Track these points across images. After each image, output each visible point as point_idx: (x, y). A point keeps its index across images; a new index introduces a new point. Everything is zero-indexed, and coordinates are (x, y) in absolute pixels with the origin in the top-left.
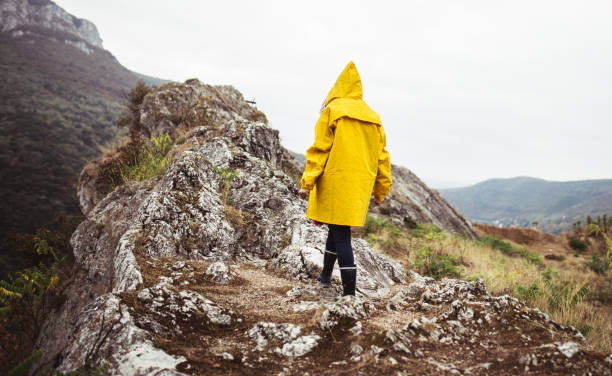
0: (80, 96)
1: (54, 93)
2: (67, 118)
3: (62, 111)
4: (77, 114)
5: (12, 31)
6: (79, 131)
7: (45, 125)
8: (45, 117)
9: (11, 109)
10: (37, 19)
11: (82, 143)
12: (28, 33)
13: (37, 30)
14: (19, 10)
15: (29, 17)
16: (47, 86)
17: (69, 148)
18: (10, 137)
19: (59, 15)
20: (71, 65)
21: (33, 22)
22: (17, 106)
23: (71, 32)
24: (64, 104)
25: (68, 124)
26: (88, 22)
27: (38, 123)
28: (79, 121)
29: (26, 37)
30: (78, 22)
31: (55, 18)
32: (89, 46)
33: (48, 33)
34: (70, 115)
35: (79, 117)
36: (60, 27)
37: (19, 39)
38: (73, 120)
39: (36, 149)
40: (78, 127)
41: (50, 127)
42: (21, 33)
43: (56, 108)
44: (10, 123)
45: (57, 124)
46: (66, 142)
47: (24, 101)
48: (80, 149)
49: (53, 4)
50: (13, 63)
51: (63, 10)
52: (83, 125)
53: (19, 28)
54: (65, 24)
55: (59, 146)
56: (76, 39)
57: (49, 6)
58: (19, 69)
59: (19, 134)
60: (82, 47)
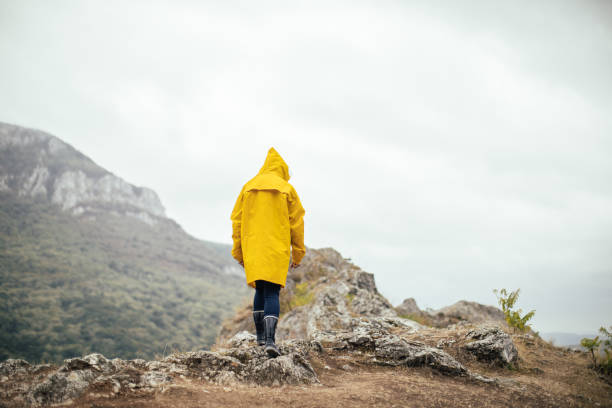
0: (147, 273)
1: (119, 271)
2: (135, 298)
3: (129, 291)
4: (145, 293)
5: (71, 209)
6: (151, 311)
7: (114, 308)
8: (113, 300)
9: (78, 294)
10: (96, 193)
11: (153, 326)
12: (89, 209)
13: (98, 205)
14: (77, 185)
15: (88, 191)
16: (112, 266)
17: (141, 333)
18: (80, 325)
19: (117, 185)
20: (135, 239)
21: (92, 197)
22: (84, 290)
23: (131, 202)
24: (131, 284)
25: (137, 306)
26: (148, 190)
27: (107, 307)
28: (149, 301)
29: (87, 214)
30: (138, 191)
31: (114, 190)
32: (152, 216)
33: (108, 207)
34: (140, 295)
35: (148, 296)
36: (121, 199)
37: (81, 217)
38: (142, 300)
39: (107, 336)
40: (149, 307)
41: (119, 311)
42: (81, 210)
43: (124, 289)
44: (79, 309)
45: (127, 306)
46: (138, 325)
47: (90, 284)
48: (152, 332)
49: (111, 174)
50: (76, 244)
51: (121, 180)
52: (154, 305)
53: (79, 204)
54: (125, 195)
55: (131, 330)
56: (137, 211)
57: (107, 177)
58: (82, 250)
59: (89, 321)
60: (144, 218)
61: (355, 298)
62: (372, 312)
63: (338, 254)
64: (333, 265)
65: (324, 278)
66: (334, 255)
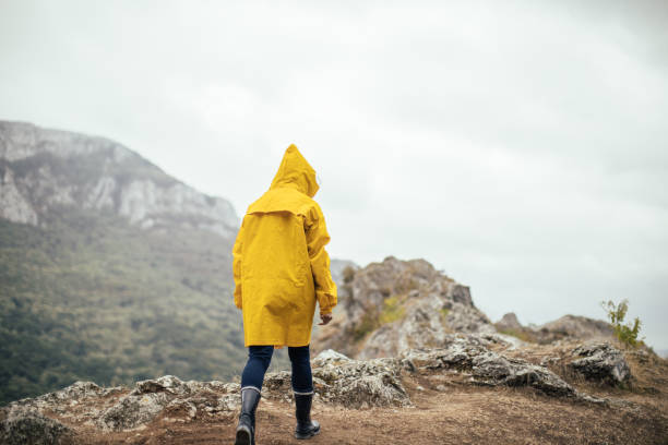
0: (223, 290)
1: (192, 288)
2: (211, 317)
3: (204, 310)
4: (221, 311)
5: (140, 222)
6: (227, 331)
7: (187, 328)
8: (187, 319)
9: (149, 314)
10: (167, 203)
11: (231, 347)
12: (159, 221)
13: (168, 216)
14: (146, 194)
15: (158, 202)
16: (185, 282)
17: (217, 354)
18: (152, 346)
19: (189, 195)
20: (209, 253)
21: (161, 209)
22: (156, 309)
23: (204, 213)
24: (206, 301)
25: (213, 325)
26: (222, 200)
27: (180, 327)
28: (226, 319)
29: (157, 227)
30: (211, 201)
31: (185, 201)
32: (227, 227)
33: (179, 219)
34: (215, 313)
35: (224, 315)
36: (192, 210)
37: (150, 230)
38: (219, 319)
39: (181, 359)
40: (226, 326)
41: (193, 331)
42: (150, 223)
43: (198, 306)
44: (150, 330)
45: (201, 326)
46: (213, 346)
47: (162, 302)
48: (230, 354)
49: (182, 183)
50: (145, 260)
51: (193, 190)
52: (231, 324)
53: (149, 216)
54: (198, 206)
55: (207, 352)
56: (211, 222)
57: (178, 187)
58: (153, 265)
59: (162, 342)
60: (218, 229)
61: (450, 313)
62: (468, 328)
63: (431, 266)
64: (424, 278)
65: (415, 292)
66: (427, 267)
